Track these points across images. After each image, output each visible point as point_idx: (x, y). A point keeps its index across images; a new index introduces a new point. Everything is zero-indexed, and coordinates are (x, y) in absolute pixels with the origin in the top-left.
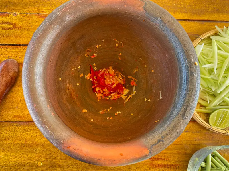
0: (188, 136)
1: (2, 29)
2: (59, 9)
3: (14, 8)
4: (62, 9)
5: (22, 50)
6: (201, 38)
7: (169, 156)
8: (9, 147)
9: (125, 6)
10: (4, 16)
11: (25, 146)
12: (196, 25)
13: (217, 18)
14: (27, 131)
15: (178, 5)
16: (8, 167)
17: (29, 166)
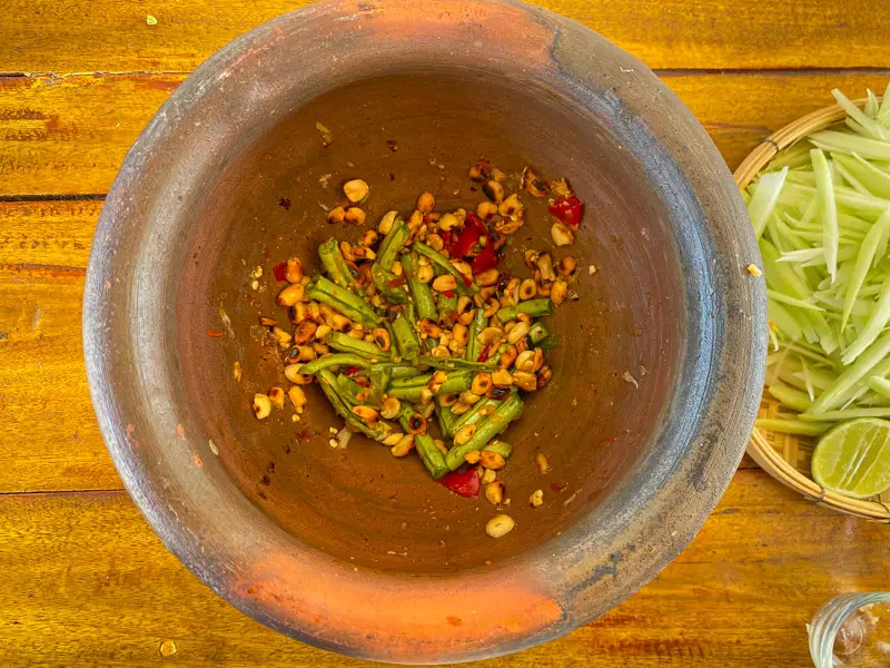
0: (735, 527)
1: (7, 138)
2: (222, 56)
3: (46, 54)
4: (236, 58)
5: (85, 216)
6: (775, 144)
7: (663, 609)
8: (52, 587)
9: (479, 44)
10: (12, 86)
11: (112, 583)
12: (758, 89)
13: (839, 56)
14: (117, 525)
15: (684, 14)
16: (50, 662)
17: (130, 657)
